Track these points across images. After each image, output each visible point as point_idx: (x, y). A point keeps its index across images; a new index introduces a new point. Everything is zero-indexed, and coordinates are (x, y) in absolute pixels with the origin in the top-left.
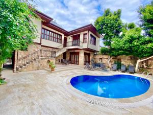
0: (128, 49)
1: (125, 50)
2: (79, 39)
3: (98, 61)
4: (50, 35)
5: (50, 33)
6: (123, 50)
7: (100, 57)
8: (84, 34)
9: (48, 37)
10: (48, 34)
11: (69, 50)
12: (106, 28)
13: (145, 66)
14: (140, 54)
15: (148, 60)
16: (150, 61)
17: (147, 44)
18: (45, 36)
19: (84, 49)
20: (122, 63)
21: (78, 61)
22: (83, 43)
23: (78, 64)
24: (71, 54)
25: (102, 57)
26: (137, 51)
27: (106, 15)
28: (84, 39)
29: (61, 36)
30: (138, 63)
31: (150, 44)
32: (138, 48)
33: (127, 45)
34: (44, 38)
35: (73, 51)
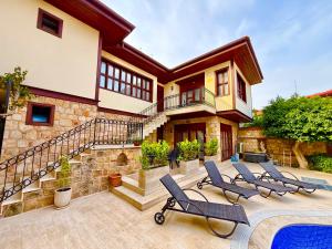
3: (255, 146)
4: (123, 79)
5: (123, 74)
7: (257, 134)
8: (218, 73)
9: (117, 83)
10: (117, 76)
18: (110, 81)
19: (220, 115)
28: (218, 85)
29: (151, 81)
34: (106, 88)
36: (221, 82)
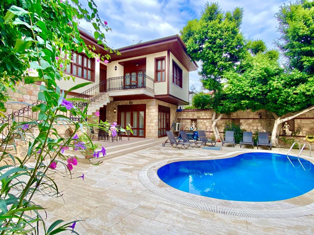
0: (259, 97)
1: (253, 98)
2: (144, 71)
3: (188, 126)
6: (247, 98)
7: (191, 115)
8: (157, 60)
11: (116, 99)
12: (210, 48)
13: (289, 132)
14: (282, 107)
15: (293, 119)
16: (297, 122)
17: (297, 85)
19: (158, 98)
20: (242, 127)
21: (144, 129)
22: (156, 80)
23: (144, 136)
24: (122, 109)
25: (196, 115)
26: (275, 101)
27: (211, 19)
28: (157, 71)
29: (93, 60)
30: (276, 126)
31: (303, 86)
32: (279, 94)
33: (258, 88)
35: (127, 102)
36: (159, 68)
